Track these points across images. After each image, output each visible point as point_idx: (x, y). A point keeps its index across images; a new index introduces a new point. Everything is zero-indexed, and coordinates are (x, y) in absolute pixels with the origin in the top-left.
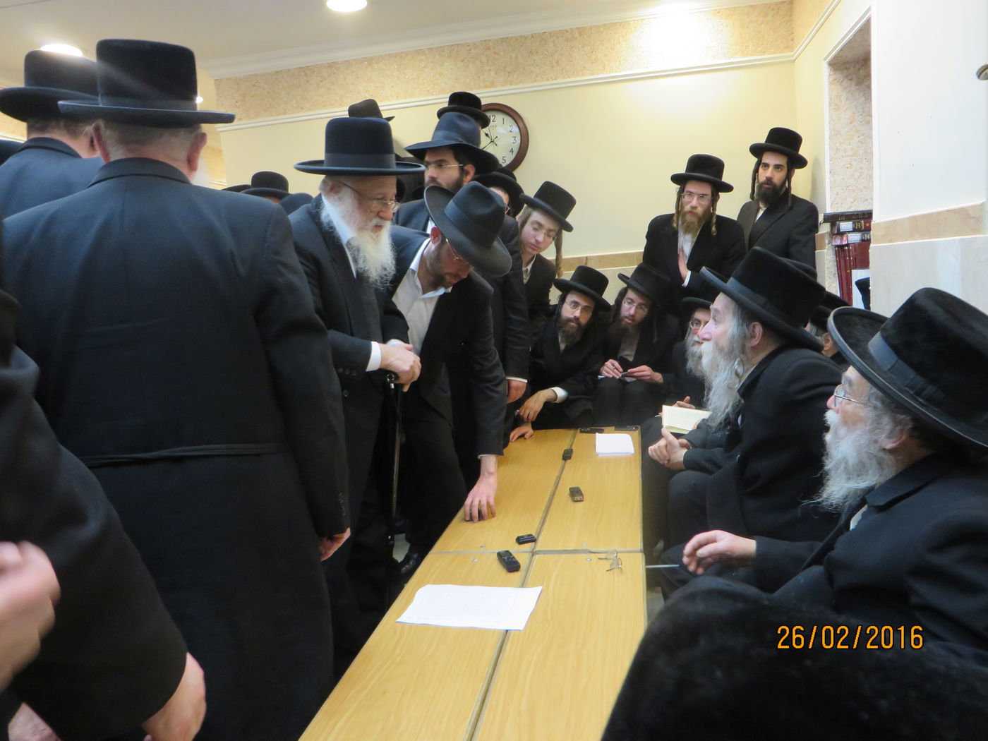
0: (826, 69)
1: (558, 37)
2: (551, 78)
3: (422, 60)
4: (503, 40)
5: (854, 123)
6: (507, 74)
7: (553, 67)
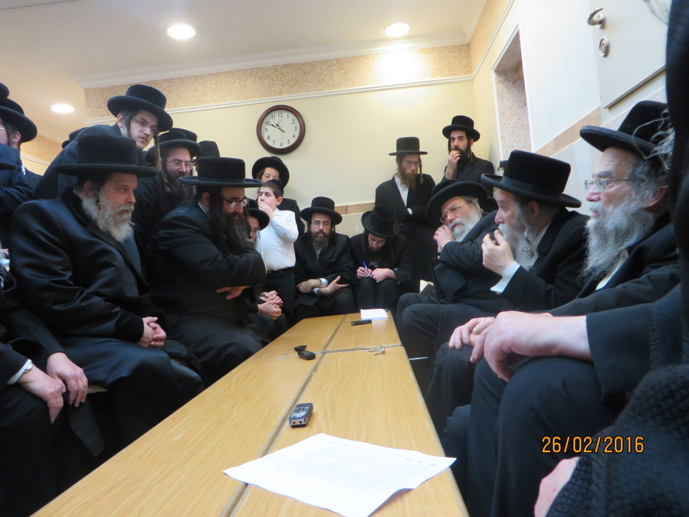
0: (493, 75)
1: (322, 64)
2: (319, 89)
3: (232, 78)
4: (287, 66)
5: (513, 108)
6: (290, 87)
7: (320, 83)
